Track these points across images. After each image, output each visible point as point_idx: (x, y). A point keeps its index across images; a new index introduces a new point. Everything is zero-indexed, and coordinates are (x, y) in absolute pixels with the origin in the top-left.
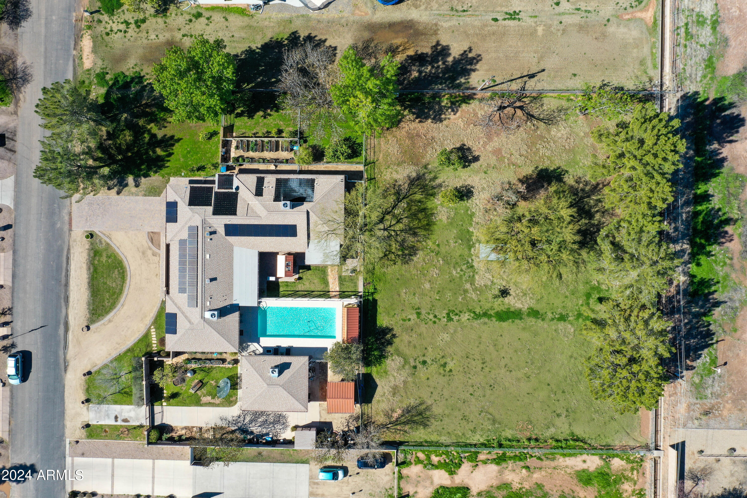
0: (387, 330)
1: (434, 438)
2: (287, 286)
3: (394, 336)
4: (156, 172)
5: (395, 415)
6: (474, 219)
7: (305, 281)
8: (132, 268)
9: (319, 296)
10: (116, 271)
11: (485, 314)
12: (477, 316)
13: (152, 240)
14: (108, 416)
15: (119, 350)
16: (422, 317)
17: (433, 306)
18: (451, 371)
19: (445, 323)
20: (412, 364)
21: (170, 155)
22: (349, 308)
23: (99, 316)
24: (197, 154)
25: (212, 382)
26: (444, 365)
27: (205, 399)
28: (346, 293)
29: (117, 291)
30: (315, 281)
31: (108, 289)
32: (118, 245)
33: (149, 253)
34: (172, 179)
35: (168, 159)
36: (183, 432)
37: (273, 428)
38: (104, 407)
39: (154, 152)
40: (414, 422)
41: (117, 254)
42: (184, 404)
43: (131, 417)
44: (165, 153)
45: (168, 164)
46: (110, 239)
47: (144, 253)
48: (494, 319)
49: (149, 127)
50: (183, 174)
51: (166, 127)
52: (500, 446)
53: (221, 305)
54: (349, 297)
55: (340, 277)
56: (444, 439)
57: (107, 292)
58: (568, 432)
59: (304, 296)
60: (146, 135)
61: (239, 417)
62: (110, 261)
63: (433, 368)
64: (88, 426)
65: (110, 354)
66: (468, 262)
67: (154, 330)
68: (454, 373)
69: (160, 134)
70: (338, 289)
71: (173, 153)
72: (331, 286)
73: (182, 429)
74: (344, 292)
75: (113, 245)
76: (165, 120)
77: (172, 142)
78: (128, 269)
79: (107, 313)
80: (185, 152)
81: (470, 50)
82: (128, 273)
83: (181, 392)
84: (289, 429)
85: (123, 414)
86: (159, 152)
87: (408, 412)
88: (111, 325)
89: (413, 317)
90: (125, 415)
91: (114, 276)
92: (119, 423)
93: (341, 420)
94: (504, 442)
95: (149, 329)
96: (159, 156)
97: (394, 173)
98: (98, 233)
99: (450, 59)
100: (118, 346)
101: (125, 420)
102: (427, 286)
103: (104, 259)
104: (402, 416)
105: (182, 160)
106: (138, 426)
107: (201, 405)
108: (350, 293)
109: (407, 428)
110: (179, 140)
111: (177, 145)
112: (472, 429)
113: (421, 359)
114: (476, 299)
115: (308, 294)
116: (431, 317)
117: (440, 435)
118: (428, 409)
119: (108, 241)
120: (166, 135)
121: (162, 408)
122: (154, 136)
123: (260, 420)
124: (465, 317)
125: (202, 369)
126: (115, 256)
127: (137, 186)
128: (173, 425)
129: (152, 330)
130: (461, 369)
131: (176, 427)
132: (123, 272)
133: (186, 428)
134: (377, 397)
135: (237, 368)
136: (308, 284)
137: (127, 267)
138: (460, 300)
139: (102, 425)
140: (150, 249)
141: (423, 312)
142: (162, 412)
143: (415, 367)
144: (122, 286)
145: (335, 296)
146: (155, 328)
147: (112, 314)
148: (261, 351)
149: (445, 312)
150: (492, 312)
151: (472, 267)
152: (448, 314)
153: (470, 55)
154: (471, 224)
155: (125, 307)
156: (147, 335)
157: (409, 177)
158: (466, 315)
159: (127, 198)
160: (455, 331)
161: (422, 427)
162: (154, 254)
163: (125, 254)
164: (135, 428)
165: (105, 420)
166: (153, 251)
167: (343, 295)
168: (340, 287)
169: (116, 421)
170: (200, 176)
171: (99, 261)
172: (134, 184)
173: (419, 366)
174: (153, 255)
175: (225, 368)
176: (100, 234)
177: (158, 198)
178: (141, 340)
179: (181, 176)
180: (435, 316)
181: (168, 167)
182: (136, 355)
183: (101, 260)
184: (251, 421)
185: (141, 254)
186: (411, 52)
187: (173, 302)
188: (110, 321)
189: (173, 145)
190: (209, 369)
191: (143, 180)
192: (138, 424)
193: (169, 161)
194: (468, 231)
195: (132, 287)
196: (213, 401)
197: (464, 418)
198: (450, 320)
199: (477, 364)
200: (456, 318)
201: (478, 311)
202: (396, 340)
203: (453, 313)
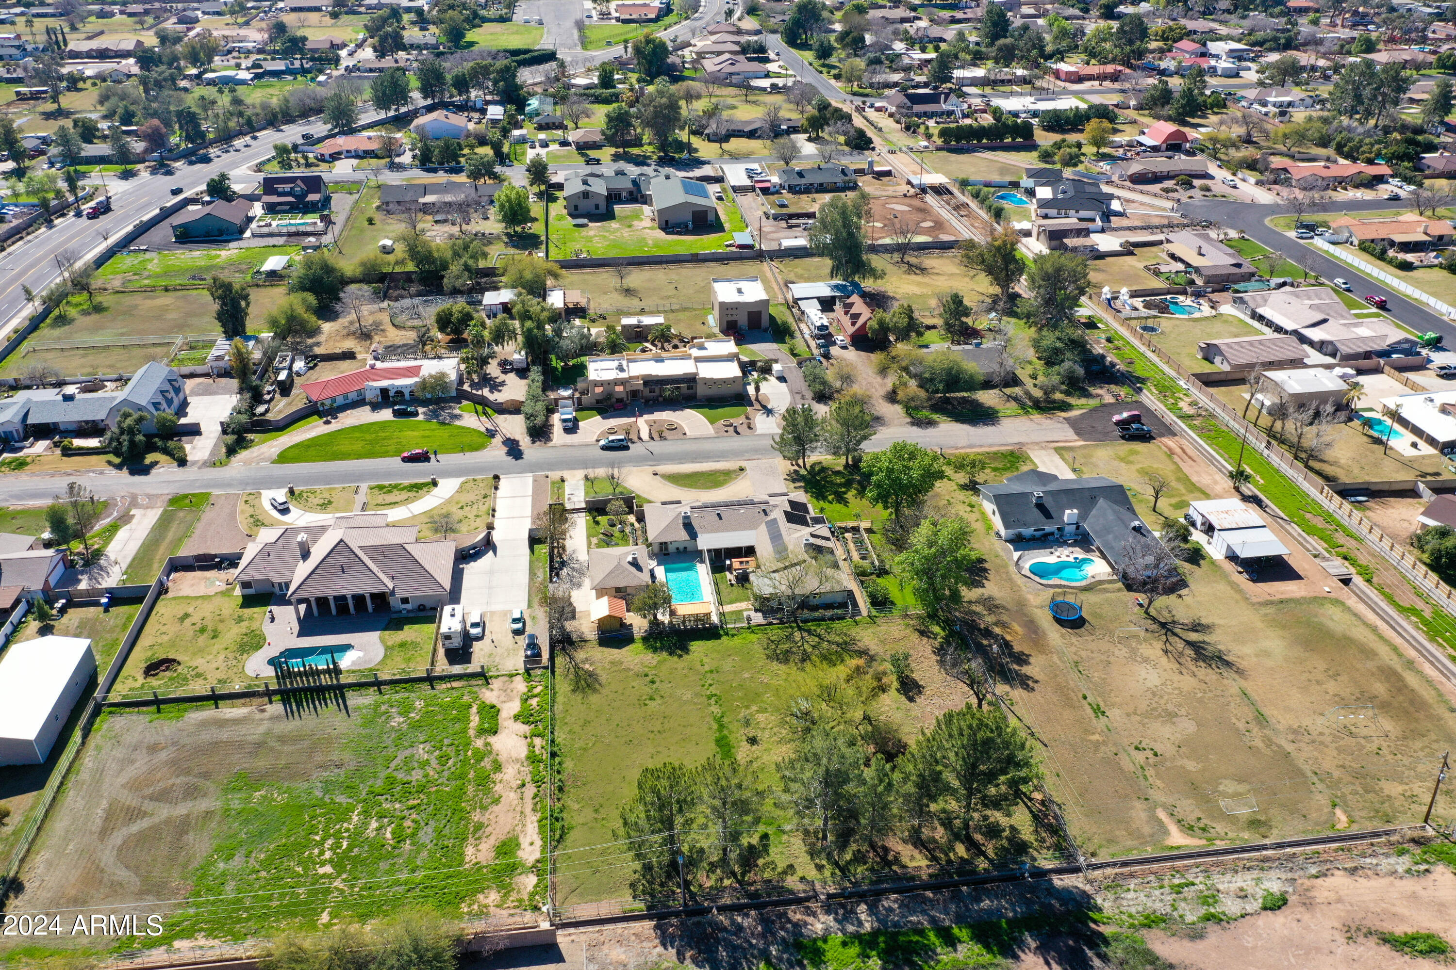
0: (686, 650)
1: (560, 699)
3: (680, 656)
5: (586, 666)
7: (729, 589)
10: (714, 483)
11: (722, 726)
12: (719, 720)
14: (574, 491)
16: (708, 676)
17: (723, 683)
18: (646, 705)
19: (704, 694)
20: (650, 674)
22: (708, 615)
23: (668, 479)
26: (651, 699)
28: (725, 616)
30: (732, 596)
40: (577, 682)
43: (573, 499)
48: (717, 735)
52: (553, 755)
53: (695, 524)
54: (721, 618)
56: (559, 707)
58: (574, 823)
61: (577, 559)
63: (648, 690)
64: (563, 481)
68: (644, 708)
70: (729, 610)
72: (731, 606)
81: (1037, 682)
87: (591, 676)
89: (707, 669)
93: (579, 625)
94: (557, 759)
98: (746, 472)
99: (1016, 667)
102: (746, 676)
104: (586, 672)
108: (725, 619)
109: (571, 676)
112: (573, 731)
113: (656, 679)
114: (739, 717)
116: (710, 682)
117: (564, 703)
118: (595, 690)
121: (584, 517)
124: (715, 709)
130: (649, 714)
132: (715, 487)
134: (606, 650)
136: (727, 591)
138: (736, 704)
141: (715, 675)
143: (646, 676)
145: (719, 608)
149: (718, 693)
150: (726, 732)
152: (716, 696)
153: (1030, 683)
157: (868, 647)
158: (718, 711)
160: (696, 703)
161: (573, 688)
164: (562, 503)
167: (722, 615)
168: (731, 612)
173: (649, 679)
180: (711, 686)
186: (1008, 638)
197: (587, 723)
198: (709, 698)
199: (658, 727)
200: (713, 701)
201: (725, 719)
202: (675, 658)
203: (718, 700)
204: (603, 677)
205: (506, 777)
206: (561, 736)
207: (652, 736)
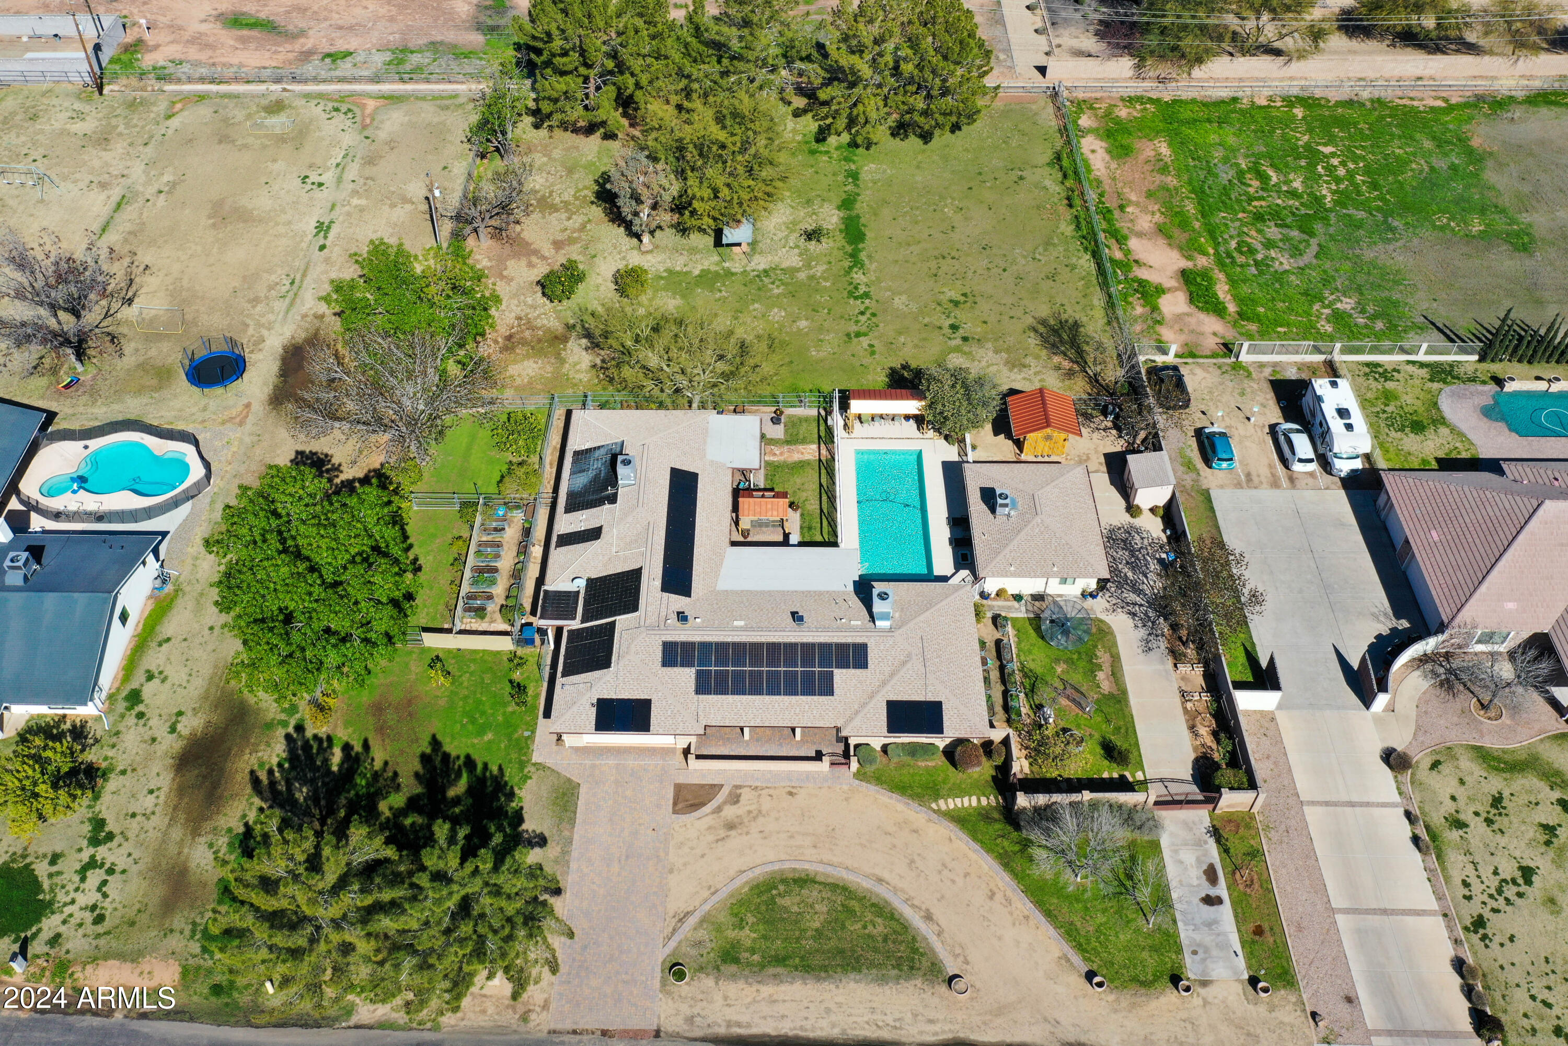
1: (1098, 314)
2: (810, 528)
3: (904, 367)
4: (511, 795)
5: (1066, 364)
6: (678, 269)
8: (771, 857)
9: (831, 474)
10: (786, 902)
11: (854, 255)
12: (857, 264)
13: (696, 806)
14: (1210, 924)
15: (1009, 893)
16: (864, 329)
17: (842, 317)
18: (964, 295)
19: (874, 302)
20: (958, 341)
21: (470, 762)
23: (915, 951)
24: (479, 703)
25: (1059, 670)
26: (954, 302)
27: (1106, 686)
28: (823, 434)
29: (840, 899)
30: (798, 481)
31: (836, 922)
32: (706, 894)
33: (730, 812)
34: (536, 758)
35: (480, 766)
36: (1203, 731)
37: (1144, 551)
38: (1185, 934)
39: (457, 801)
40: (1073, 339)
41: (731, 896)
42: (1129, 729)
43: (1198, 860)
44: (465, 775)
45: (495, 769)
46: (687, 914)
47: (731, 826)
48: (861, 246)
49: (388, 813)
50: (527, 734)
51: (396, 774)
53: (858, 606)
54: (830, 431)
55: (788, 442)
56: (1097, 301)
57: (843, 927)
58: (1047, 168)
59: (832, 499)
60: (408, 822)
61: (1134, 615)
62: (751, 919)
63: (962, 316)
64: (1253, 983)
65: (1026, 918)
66: (758, 276)
67: (941, 802)
68: (968, 291)
69: (409, 787)
70: (814, 447)
71: (468, 757)
72: (807, 457)
73: (1196, 735)
74: (820, 437)
75: (707, 907)
76: (376, 775)
77: (438, 760)
78: (776, 867)
79: (905, 927)
80: (470, 727)
82: (787, 865)
83: (1097, 736)
84: (1137, 522)
85: (1195, 882)
86: (459, 788)
87: (1054, 345)
88: (937, 913)
89: (865, 342)
90: (1196, 876)
91: (795, 909)
92: (1222, 890)
93: (1095, 440)
94: (1084, 232)
95: (938, 812)
96: (470, 790)
97: (578, 367)
98: (668, 950)
100: (999, 897)
101: (1211, 875)
102: (803, 324)
103: (747, 936)
104: (1065, 355)
105: (489, 736)
106: (1218, 841)
107: (1124, 692)
108: (822, 428)
109: (1087, 349)
110: (435, 743)
111: (447, 748)
112: (1068, 269)
113: (947, 331)
114: (825, 267)
115: (828, 493)
116: (863, 319)
117: (1090, 306)
118: (1043, 322)
119: (692, 921)
120: (417, 775)
121: (1153, 781)
122: (413, 804)
123: (1130, 574)
124: (860, 278)
125: (1031, 691)
126: (741, 903)
127: (542, 841)
128: (1193, 756)
129: (943, 806)
130: (959, 282)
131: (1195, 749)
132: (784, 881)
133: (1192, 728)
135: (1014, 620)
136: (804, 494)
137: (769, 868)
138: (828, 284)
139: (1243, 944)
140: (719, 809)
141: (853, 328)
142: (1161, 780)
143: (965, 339)
144: (825, 884)
145: (829, 450)
146: (936, 800)
147: (908, 913)
148: (964, 573)
149: (852, 301)
150: (849, 249)
151: (765, 271)
152: (856, 298)
154: (686, 273)
155: (886, 875)
156: (959, 819)
157: (587, 349)
158: (855, 276)
159: (573, 865)
160: (889, 289)
161: (1082, 329)
162: (735, 799)
163: (732, 873)
164: (1227, 851)
165: (1225, 934)
166: (725, 803)
167: (826, 439)
168: (812, 442)
169: (1218, 901)
170: (537, 696)
171: (753, 951)
172: (537, 850)
173: (961, 333)
174: (737, 802)
175: (1018, 643)
176: (672, 944)
177: (583, 791)
178: (974, 835)
179: (532, 738)
180: (862, 313)
181: (500, 768)
182: (1017, 848)
183: (748, 943)
184: (1139, 592)
185: (733, 833)
187: (857, 713)
188: (929, 917)
189: (446, 756)
190: (1025, 675)
191: (529, 825)
192: (1212, 842)
193: (486, 766)
194: (699, 276)
195: (827, 857)
196: (1107, 667)
197: (1052, 277)
198: (866, 295)
199: (946, 265)
200: (862, 289)
201: (847, 264)
202: (913, 365)
203: (853, 293)
204: (1033, 341)
205: (1149, 217)
206: (1086, 263)
207: (954, 253)
